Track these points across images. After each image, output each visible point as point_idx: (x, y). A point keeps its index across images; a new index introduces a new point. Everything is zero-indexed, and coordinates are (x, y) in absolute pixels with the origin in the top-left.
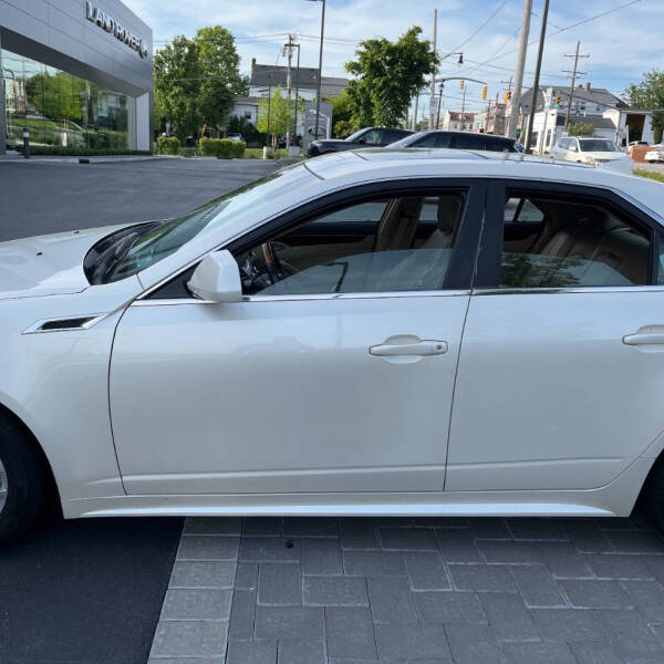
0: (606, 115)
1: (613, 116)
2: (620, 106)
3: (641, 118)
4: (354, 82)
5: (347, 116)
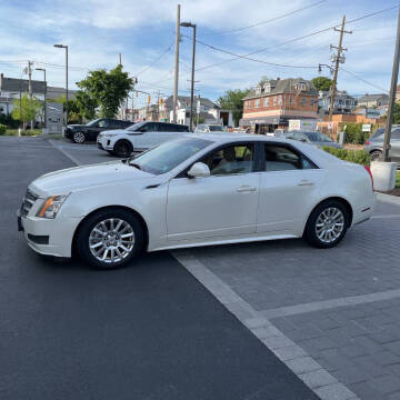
0: (210, 112)
1: (214, 113)
2: (216, 107)
3: (227, 114)
4: (80, 92)
5: (77, 111)
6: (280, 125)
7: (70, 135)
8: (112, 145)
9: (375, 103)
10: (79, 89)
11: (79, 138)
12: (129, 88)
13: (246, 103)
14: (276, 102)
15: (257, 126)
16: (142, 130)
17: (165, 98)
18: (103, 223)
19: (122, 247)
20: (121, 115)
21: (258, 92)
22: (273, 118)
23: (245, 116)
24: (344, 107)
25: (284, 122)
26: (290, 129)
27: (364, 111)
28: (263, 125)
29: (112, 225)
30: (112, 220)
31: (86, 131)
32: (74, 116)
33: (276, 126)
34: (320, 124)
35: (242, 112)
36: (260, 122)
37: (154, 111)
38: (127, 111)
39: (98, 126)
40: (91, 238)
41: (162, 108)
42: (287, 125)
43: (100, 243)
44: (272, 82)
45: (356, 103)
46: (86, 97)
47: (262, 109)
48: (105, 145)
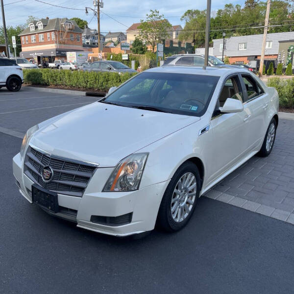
6: (57, 56)
9: (116, 39)
13: (23, 39)
14: (50, 38)
15: (39, 58)
21: (32, 29)
23: (24, 49)
26: (68, 59)
27: (112, 45)
28: (44, 57)
33: (54, 58)
34: (91, 55)
36: (40, 54)
44: (43, 20)
45: (104, 38)
47: (39, 43)
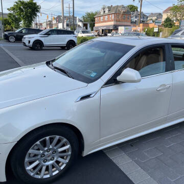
0: (78, 24)
1: (80, 24)
3: (87, 24)
4: (10, 14)
5: (10, 24)
6: (114, 29)
7: (7, 38)
8: (31, 43)
9: (156, 17)
10: (9, 12)
11: (12, 39)
12: (38, 11)
13: (96, 19)
14: (111, 18)
15: (103, 30)
16: (48, 34)
17: (55, 17)
18: (38, 143)
19: (60, 159)
20: (33, 26)
21: (102, 13)
22: (110, 26)
23: (96, 25)
24: (142, 19)
25: (116, 28)
26: (119, 31)
27: (151, 21)
28: (106, 30)
29: (48, 142)
30: (47, 138)
31: (15, 35)
32: (9, 27)
33: (112, 30)
34: (134, 28)
35: (94, 23)
36: (104, 28)
37: (50, 24)
38: (36, 24)
39: (22, 32)
40: (27, 159)
41: (54, 22)
42: (117, 29)
43: (37, 162)
44: (109, 7)
45: (147, 18)
46: (14, 16)
47: (104, 21)
48: (27, 44)
